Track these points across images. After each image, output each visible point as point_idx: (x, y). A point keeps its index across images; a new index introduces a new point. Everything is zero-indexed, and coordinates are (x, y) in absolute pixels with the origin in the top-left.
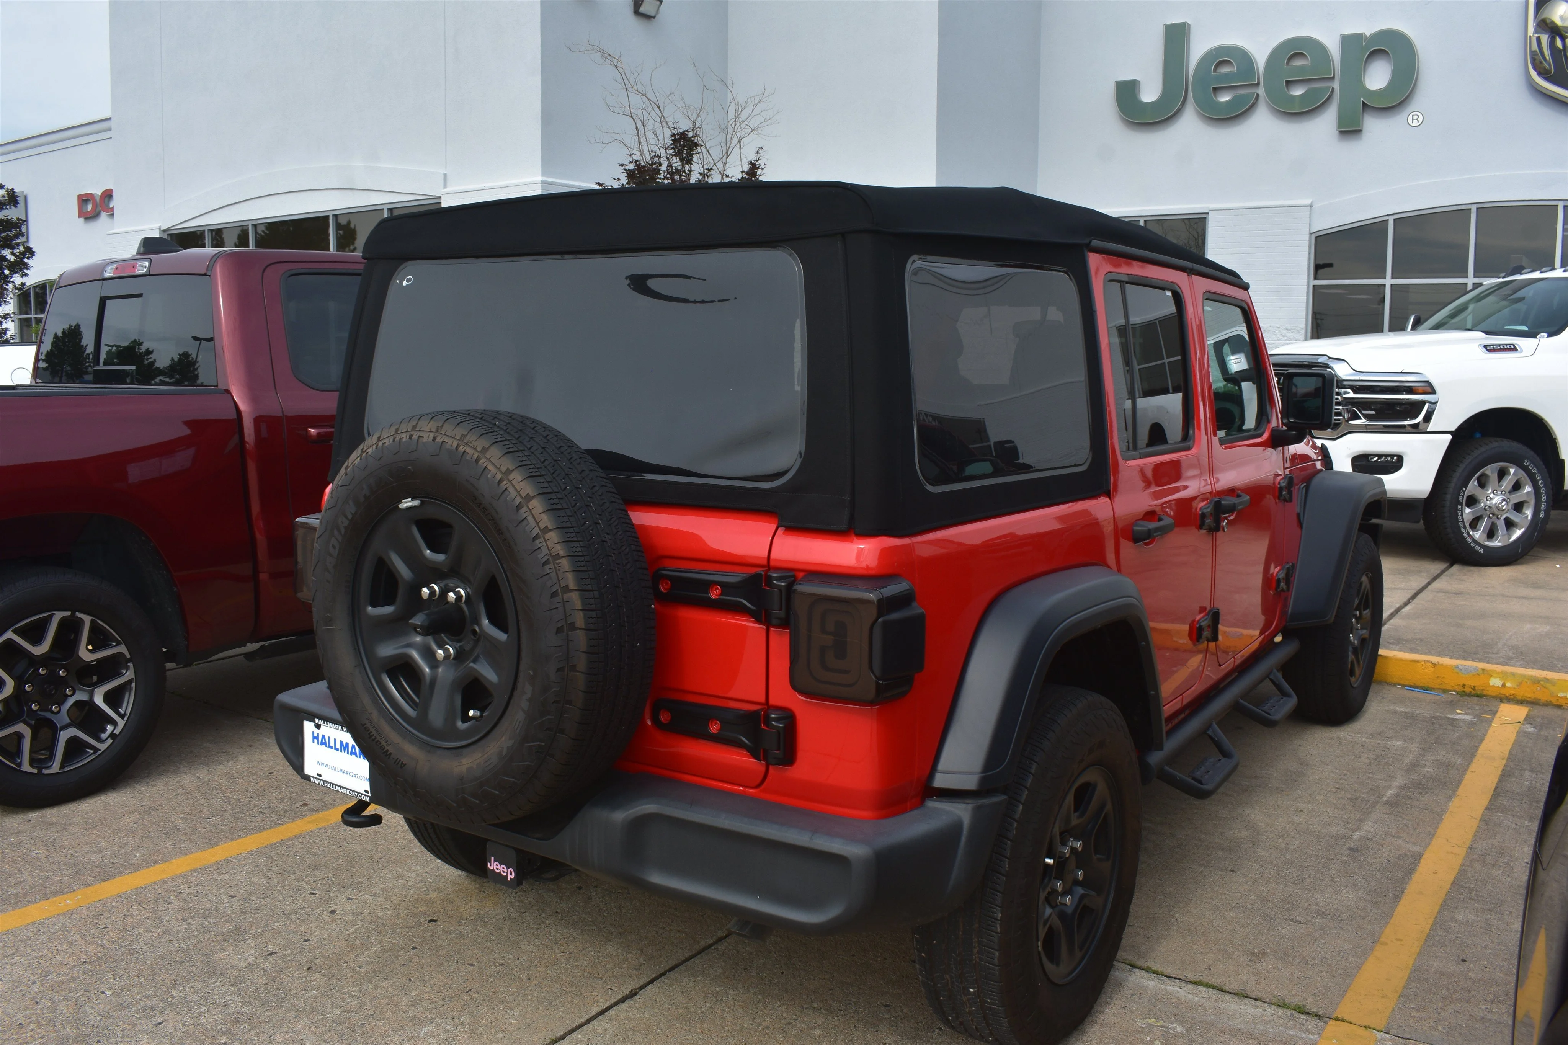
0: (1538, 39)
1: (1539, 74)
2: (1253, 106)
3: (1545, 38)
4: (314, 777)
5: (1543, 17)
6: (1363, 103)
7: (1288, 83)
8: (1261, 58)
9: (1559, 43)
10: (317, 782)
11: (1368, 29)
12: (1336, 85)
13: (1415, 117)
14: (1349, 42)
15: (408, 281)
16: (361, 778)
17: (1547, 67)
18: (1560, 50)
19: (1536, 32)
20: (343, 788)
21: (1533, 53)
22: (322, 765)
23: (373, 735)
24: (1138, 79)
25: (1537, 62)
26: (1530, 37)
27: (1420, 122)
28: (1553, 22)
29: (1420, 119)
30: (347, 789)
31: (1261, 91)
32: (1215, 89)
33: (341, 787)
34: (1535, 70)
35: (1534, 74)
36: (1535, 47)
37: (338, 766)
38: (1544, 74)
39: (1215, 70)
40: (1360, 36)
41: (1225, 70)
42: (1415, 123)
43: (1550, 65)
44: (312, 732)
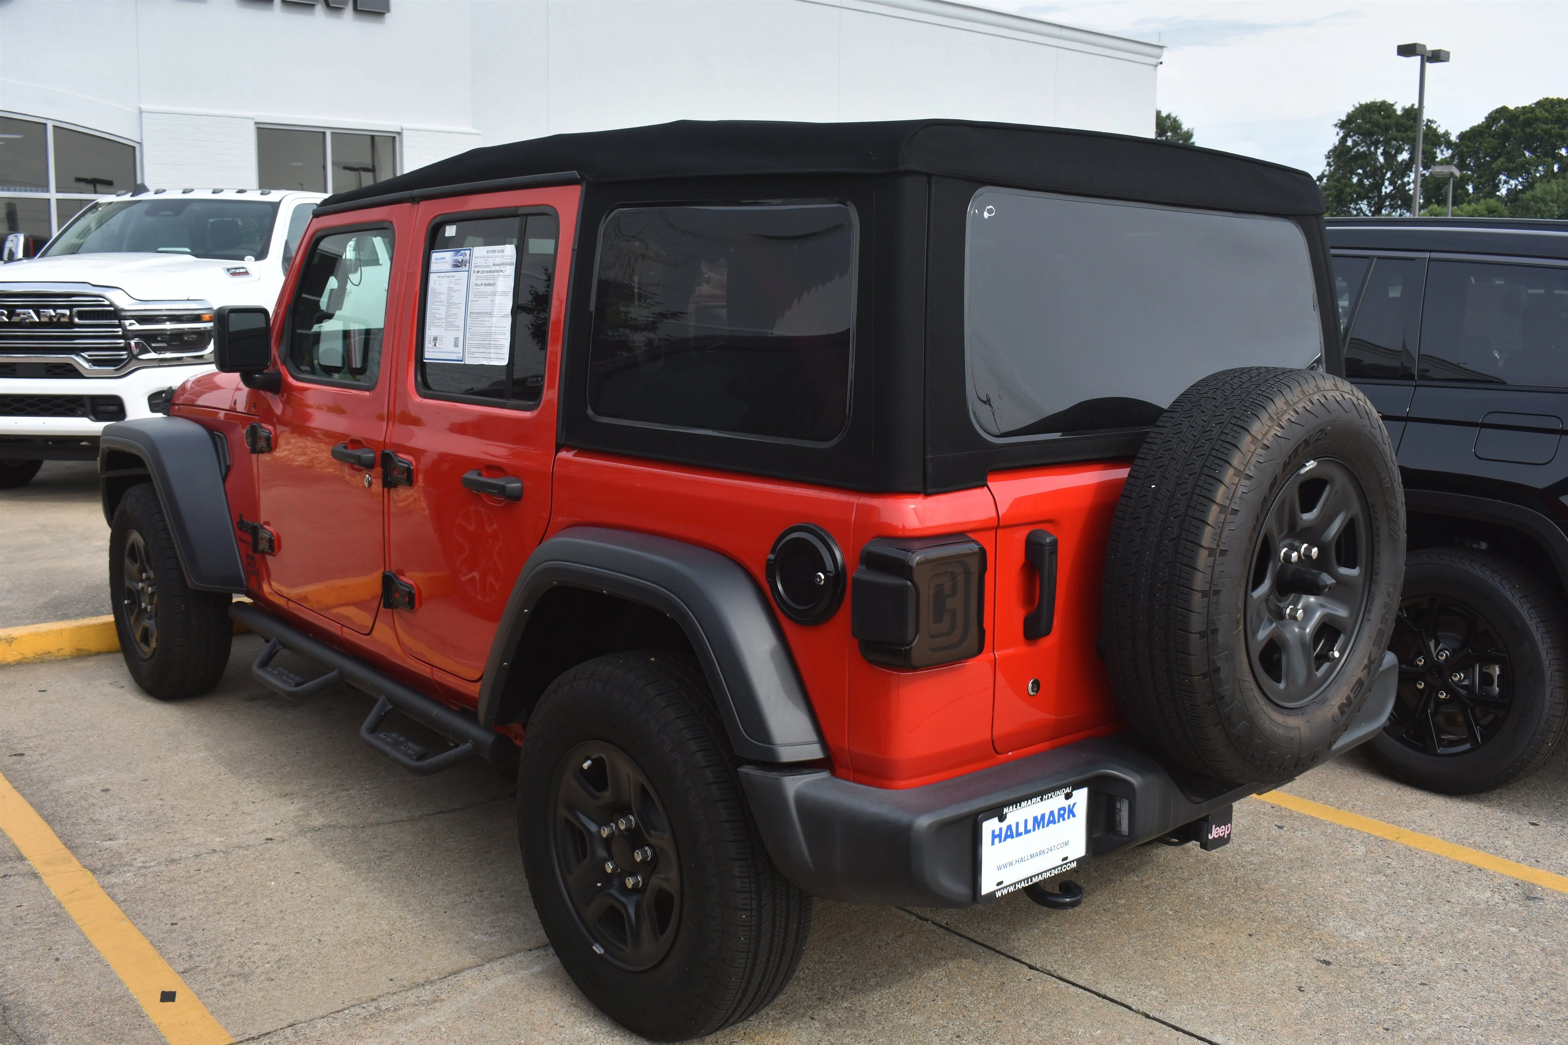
4: (997, 891)
10: (1005, 892)
15: (990, 211)
16: (1059, 846)
20: (1041, 873)
22: (1005, 866)
30: (1046, 872)
33: (1038, 875)
37: (1026, 854)
44: (993, 832)
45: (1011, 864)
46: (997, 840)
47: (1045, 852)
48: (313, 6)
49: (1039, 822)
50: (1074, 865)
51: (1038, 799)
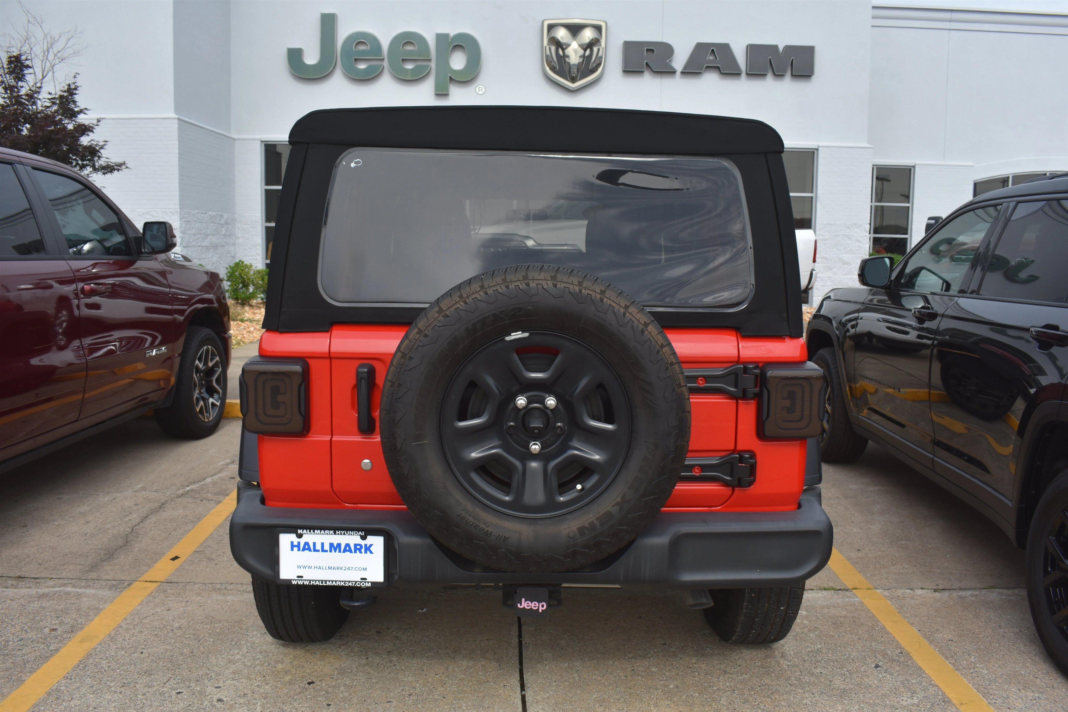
0: (550, 48)
1: (550, 69)
2: (381, 73)
3: (553, 48)
4: (296, 580)
5: (553, 35)
6: (450, 78)
7: (403, 60)
8: (385, 44)
9: (561, 52)
11: (453, 32)
12: (433, 65)
13: (480, 89)
14: (441, 38)
17: (555, 65)
18: (561, 56)
19: (548, 44)
21: (547, 56)
22: (305, 567)
23: (470, 521)
24: (303, 48)
25: (549, 61)
26: (545, 47)
27: (483, 92)
28: (558, 39)
29: (483, 90)
31: (386, 64)
32: (356, 60)
34: (548, 66)
35: (547, 69)
36: (548, 53)
37: (324, 565)
38: (553, 69)
39: (355, 48)
40: (447, 35)
41: (362, 48)
42: (481, 93)
43: (555, 63)
44: (292, 543)
45: (310, 567)
46: (296, 549)
47: (344, 568)
48: (765, 75)
49: (335, 548)
50: (370, 585)
51: (332, 532)
